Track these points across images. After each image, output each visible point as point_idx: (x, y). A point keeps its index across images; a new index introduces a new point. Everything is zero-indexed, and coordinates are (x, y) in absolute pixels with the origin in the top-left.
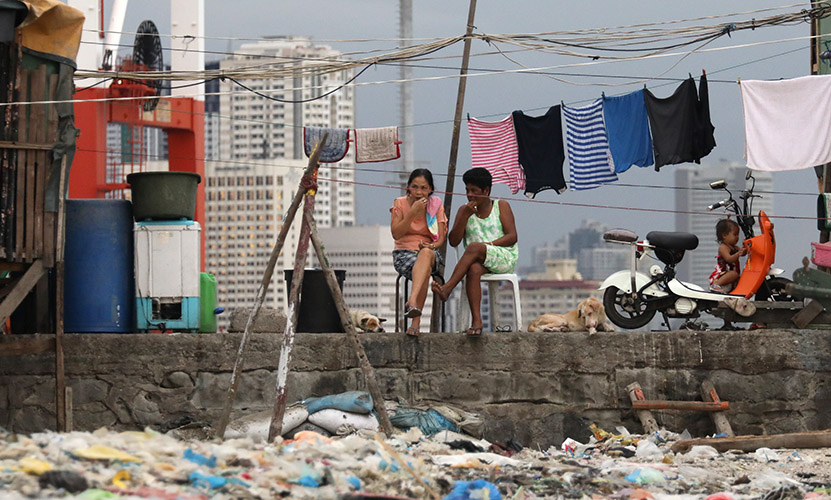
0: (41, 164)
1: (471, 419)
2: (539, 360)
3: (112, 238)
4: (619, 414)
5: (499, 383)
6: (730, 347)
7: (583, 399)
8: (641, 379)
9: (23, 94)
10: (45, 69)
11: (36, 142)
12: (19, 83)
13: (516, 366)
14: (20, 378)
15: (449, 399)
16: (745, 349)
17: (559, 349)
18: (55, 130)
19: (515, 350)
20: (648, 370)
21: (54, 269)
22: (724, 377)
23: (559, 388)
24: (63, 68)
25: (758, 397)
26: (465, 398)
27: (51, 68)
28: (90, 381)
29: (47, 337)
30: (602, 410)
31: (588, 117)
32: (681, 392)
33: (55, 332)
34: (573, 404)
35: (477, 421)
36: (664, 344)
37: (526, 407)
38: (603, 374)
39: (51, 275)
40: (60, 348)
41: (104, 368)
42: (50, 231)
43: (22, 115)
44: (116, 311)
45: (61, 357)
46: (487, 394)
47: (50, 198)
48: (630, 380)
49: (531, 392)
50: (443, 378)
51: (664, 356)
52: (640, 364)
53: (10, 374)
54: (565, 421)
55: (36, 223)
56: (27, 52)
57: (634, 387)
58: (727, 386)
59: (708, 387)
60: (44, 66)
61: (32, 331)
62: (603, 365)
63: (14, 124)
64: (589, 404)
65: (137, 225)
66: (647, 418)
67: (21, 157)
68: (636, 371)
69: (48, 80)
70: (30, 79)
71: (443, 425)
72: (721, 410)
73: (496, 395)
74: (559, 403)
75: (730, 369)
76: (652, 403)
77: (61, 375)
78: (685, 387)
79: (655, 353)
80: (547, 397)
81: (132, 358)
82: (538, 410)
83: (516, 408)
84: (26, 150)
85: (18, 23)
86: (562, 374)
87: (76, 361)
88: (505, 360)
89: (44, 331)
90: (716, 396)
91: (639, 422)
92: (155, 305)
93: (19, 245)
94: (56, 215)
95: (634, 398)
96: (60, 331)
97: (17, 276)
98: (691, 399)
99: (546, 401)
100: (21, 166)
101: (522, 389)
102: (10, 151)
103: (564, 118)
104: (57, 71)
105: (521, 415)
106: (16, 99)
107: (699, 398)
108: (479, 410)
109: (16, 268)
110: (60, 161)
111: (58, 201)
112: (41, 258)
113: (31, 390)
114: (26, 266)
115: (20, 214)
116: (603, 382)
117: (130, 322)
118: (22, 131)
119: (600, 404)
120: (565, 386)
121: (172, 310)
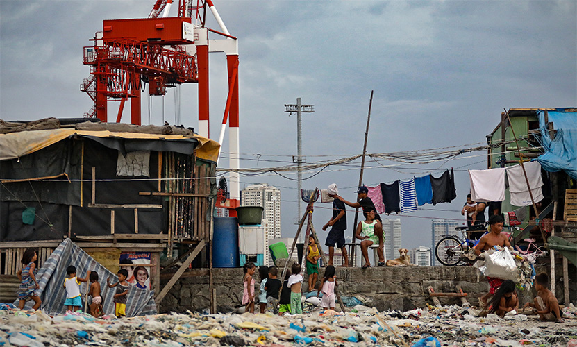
0: (204, 202)
1: (368, 300)
2: (394, 277)
3: (231, 232)
4: (424, 298)
5: (378, 286)
6: (466, 272)
7: (410, 292)
8: (432, 284)
9: (197, 175)
10: (205, 166)
11: (202, 193)
12: (195, 171)
13: (385, 280)
14: (196, 285)
15: (359, 292)
16: (472, 273)
17: (401, 273)
18: (209, 189)
19: (385, 274)
20: (435, 281)
21: (208, 243)
22: (464, 283)
23: (401, 288)
24: (212, 165)
25: (477, 291)
26: (365, 292)
27: (208, 165)
28: (222, 286)
29: (206, 269)
30: (418, 296)
31: (410, 184)
32: (448, 289)
33: (209, 267)
34: (407, 294)
35: (371, 301)
36: (441, 271)
37: (389, 295)
38: (417, 283)
39: (207, 246)
40: (211, 273)
41: (228, 281)
42: (207, 228)
43: (197, 184)
44: (232, 259)
45: (212, 277)
46: (374, 291)
47: (208, 215)
48: (429, 285)
49: (391, 290)
50: (357, 285)
51: (441, 275)
52: (432, 279)
53: (192, 284)
54: (404, 301)
55: (202, 225)
56: (198, 159)
57: (430, 287)
58: (465, 287)
59: (458, 287)
60: (205, 165)
61: (200, 267)
62: (418, 279)
63: (193, 187)
64: (413, 294)
65: (240, 227)
66: (435, 299)
67: (196, 199)
68: (430, 282)
69: (206, 170)
70: (199, 169)
71: (358, 303)
72: (463, 296)
73: (377, 291)
74: (402, 294)
75: (466, 280)
76: (438, 293)
77: (211, 284)
78: (450, 288)
79: (438, 274)
80: (397, 291)
81: (238, 277)
82: (393, 296)
83: (385, 296)
84: (198, 197)
85: (195, 147)
86: (402, 283)
87: (217, 278)
88: (380, 277)
89: (204, 267)
90: (461, 291)
91: (432, 301)
92: (247, 257)
93: (195, 234)
94: (210, 222)
95: (430, 292)
96: (211, 267)
97: (194, 246)
98: (452, 292)
99: (397, 293)
100: (196, 203)
101: (387, 289)
102: (192, 197)
103: (400, 186)
104: (210, 166)
105: (387, 298)
106: (194, 177)
107: (455, 292)
108: (371, 297)
109: (194, 243)
110: (211, 201)
111: (210, 217)
112: (204, 239)
113: (200, 290)
114: (198, 242)
115: (196, 222)
116: (418, 285)
117: (237, 264)
118: (196, 189)
119: (417, 294)
120: (404, 288)
121: (253, 259)
